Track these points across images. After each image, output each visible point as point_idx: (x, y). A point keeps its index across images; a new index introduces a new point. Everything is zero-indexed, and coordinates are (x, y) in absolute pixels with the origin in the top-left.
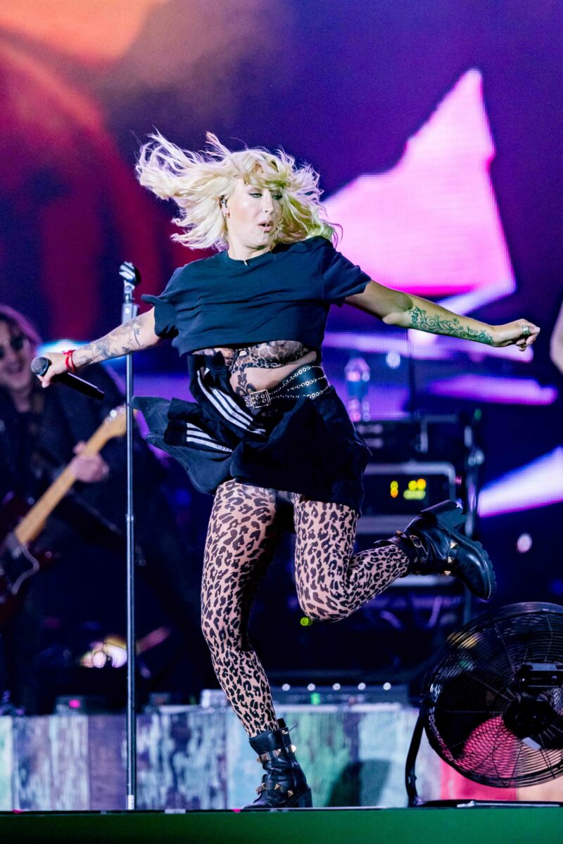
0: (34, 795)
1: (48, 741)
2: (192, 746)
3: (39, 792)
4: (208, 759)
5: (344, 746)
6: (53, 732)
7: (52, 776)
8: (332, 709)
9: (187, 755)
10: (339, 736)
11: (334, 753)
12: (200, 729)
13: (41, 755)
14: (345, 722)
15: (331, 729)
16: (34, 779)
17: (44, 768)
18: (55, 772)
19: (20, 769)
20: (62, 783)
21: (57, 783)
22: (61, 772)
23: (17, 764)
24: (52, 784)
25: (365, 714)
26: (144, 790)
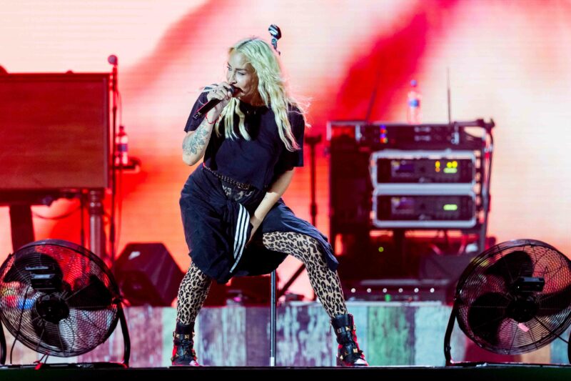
0: (212, 356)
1: (221, 323)
2: (311, 327)
3: (215, 355)
4: (321, 335)
5: (405, 328)
6: (224, 317)
7: (223, 344)
8: (398, 304)
9: (307, 332)
10: (402, 322)
11: (399, 332)
12: (316, 316)
13: (217, 331)
14: (406, 312)
15: (397, 316)
16: (212, 346)
17: (218, 339)
18: (225, 341)
19: (203, 340)
20: (230, 349)
21: (226, 349)
22: (229, 342)
23: (201, 337)
24: (223, 349)
25: (418, 307)
26: (281, 354)
